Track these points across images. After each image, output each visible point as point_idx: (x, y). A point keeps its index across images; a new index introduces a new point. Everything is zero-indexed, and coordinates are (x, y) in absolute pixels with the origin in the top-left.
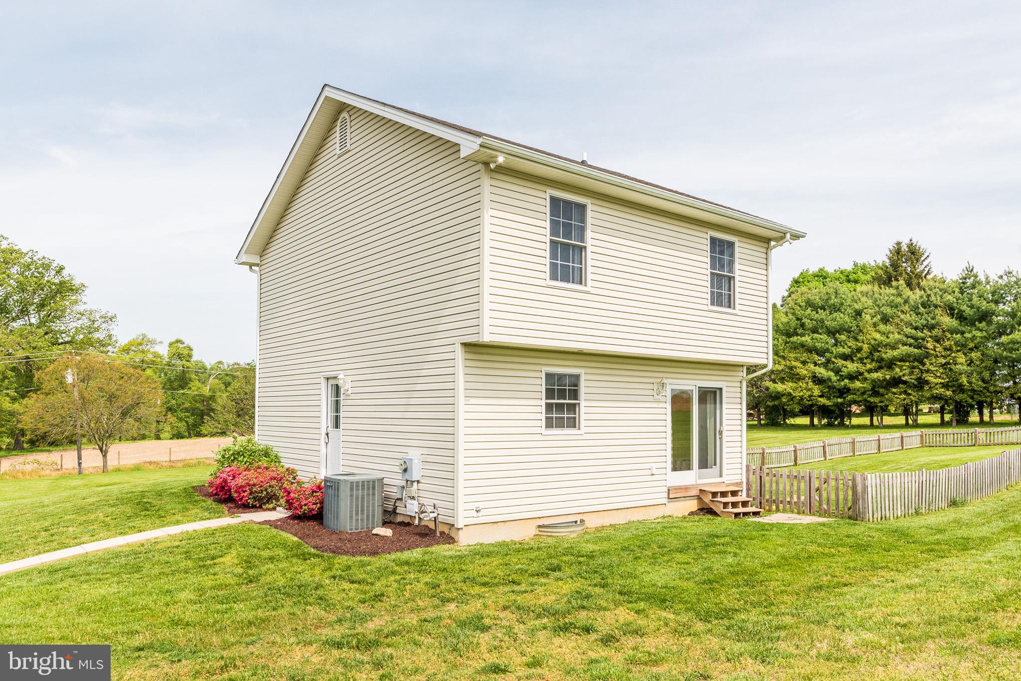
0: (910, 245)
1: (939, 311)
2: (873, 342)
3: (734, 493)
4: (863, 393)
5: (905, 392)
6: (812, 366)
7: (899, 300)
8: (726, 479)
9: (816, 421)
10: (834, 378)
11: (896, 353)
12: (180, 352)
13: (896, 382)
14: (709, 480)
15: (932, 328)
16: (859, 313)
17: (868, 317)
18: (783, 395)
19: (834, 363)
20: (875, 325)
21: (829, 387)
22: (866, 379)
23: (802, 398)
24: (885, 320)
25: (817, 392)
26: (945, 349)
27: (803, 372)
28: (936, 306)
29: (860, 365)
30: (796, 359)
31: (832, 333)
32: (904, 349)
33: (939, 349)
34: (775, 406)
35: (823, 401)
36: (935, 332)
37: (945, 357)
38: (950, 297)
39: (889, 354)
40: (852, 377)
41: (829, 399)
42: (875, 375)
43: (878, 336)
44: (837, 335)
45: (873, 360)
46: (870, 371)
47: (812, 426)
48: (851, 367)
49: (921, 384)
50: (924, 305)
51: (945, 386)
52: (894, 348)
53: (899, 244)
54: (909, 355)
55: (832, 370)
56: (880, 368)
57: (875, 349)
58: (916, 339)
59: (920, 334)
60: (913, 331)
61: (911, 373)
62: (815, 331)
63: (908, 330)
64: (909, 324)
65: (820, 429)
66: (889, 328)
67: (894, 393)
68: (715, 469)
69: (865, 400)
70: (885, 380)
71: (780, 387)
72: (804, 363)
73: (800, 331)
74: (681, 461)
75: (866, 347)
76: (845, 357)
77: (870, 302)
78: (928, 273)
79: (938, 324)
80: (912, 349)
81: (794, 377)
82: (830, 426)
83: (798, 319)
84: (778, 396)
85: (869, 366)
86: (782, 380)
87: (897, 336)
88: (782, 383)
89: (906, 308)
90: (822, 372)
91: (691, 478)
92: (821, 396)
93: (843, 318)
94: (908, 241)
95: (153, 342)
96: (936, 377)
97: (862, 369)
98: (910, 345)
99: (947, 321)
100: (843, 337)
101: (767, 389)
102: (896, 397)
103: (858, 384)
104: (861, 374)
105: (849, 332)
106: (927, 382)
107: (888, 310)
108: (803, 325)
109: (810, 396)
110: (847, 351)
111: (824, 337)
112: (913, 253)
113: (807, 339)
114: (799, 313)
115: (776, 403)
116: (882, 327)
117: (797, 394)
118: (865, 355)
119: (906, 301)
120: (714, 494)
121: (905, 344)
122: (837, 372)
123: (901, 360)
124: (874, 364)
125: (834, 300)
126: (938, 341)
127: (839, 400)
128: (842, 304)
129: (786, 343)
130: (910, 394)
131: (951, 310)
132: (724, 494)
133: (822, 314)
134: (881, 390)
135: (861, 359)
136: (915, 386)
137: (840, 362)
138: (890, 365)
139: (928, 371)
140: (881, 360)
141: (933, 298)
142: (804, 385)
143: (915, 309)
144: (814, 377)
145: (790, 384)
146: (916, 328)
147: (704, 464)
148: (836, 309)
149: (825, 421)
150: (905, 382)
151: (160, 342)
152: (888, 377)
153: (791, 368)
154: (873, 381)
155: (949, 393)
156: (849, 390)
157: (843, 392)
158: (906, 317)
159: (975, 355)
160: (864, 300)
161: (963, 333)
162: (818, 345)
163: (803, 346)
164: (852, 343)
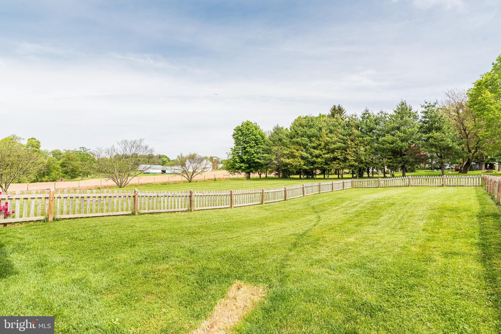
0: (339, 107)
1: (353, 128)
2: (326, 141)
4: (321, 164)
5: (339, 163)
6: (301, 151)
7: (337, 123)
9: (302, 176)
10: (310, 157)
11: (335, 146)
13: (335, 159)
15: (350, 135)
16: (320, 129)
17: (324, 131)
18: (289, 164)
19: (310, 150)
20: (327, 134)
21: (307, 161)
22: (323, 157)
23: (296, 166)
24: (331, 132)
25: (302, 163)
26: (355, 145)
27: (297, 154)
28: (352, 126)
29: (320, 151)
30: (294, 148)
31: (309, 137)
32: (339, 144)
33: (353, 144)
34: (285, 169)
35: (305, 167)
36: (352, 137)
37: (355, 148)
39: (333, 146)
40: (317, 157)
41: (307, 166)
42: (326, 156)
43: (328, 139)
44: (311, 138)
45: (326, 149)
46: (324, 154)
47: (300, 178)
48: (317, 152)
49: (345, 160)
50: (347, 126)
51: (355, 161)
52: (334, 144)
53: (335, 106)
54: (340, 147)
55: (309, 153)
56: (328, 153)
57: (326, 144)
58: (344, 140)
59: (345, 138)
60: (343, 136)
61: (341, 155)
62: (302, 136)
63: (340, 136)
64: (341, 134)
65: (303, 179)
66: (332, 135)
67: (334, 164)
69: (322, 167)
70: (330, 158)
71: (287, 161)
72: (297, 150)
73: (296, 136)
75: (323, 144)
76: (314, 148)
77: (325, 124)
79: (352, 134)
80: (342, 144)
81: (294, 157)
82: (308, 178)
83: (296, 131)
84: (286, 165)
85: (324, 152)
86: (288, 158)
87: (336, 139)
88: (288, 159)
89: (340, 127)
90: (305, 154)
92: (304, 165)
93: (314, 131)
94: (338, 105)
96: (352, 157)
97: (321, 153)
98: (341, 143)
99: (357, 132)
100: (314, 139)
101: (282, 161)
102: (335, 165)
103: (319, 160)
104: (321, 155)
105: (316, 137)
106: (348, 159)
107: (332, 128)
108: (298, 134)
109: (300, 165)
110: (315, 145)
111: (306, 139)
112: (340, 110)
113: (299, 139)
114: (296, 128)
115: (286, 168)
116: (330, 135)
117: (294, 164)
118: (322, 147)
119: (340, 124)
121: (339, 142)
122: (311, 154)
123: (338, 149)
124: (326, 151)
125: (310, 124)
126: (352, 141)
127: (312, 167)
128: (314, 125)
129: (291, 141)
130: (340, 164)
131: (358, 127)
133: (306, 129)
134: (329, 162)
135: (321, 149)
136: (343, 161)
137: (312, 150)
138: (333, 151)
139: (348, 154)
140: (329, 149)
141: (351, 123)
142: (297, 160)
143: (343, 127)
144: (302, 156)
145: (292, 159)
146: (344, 135)
148: (311, 127)
149: (305, 176)
150: (338, 159)
152: (332, 156)
153: (292, 153)
154: (326, 158)
155: (357, 164)
156: (316, 162)
157: (313, 163)
158: (340, 131)
159: (368, 147)
160: (323, 123)
161: (363, 137)
162: (304, 142)
163: (297, 143)
164: (317, 142)
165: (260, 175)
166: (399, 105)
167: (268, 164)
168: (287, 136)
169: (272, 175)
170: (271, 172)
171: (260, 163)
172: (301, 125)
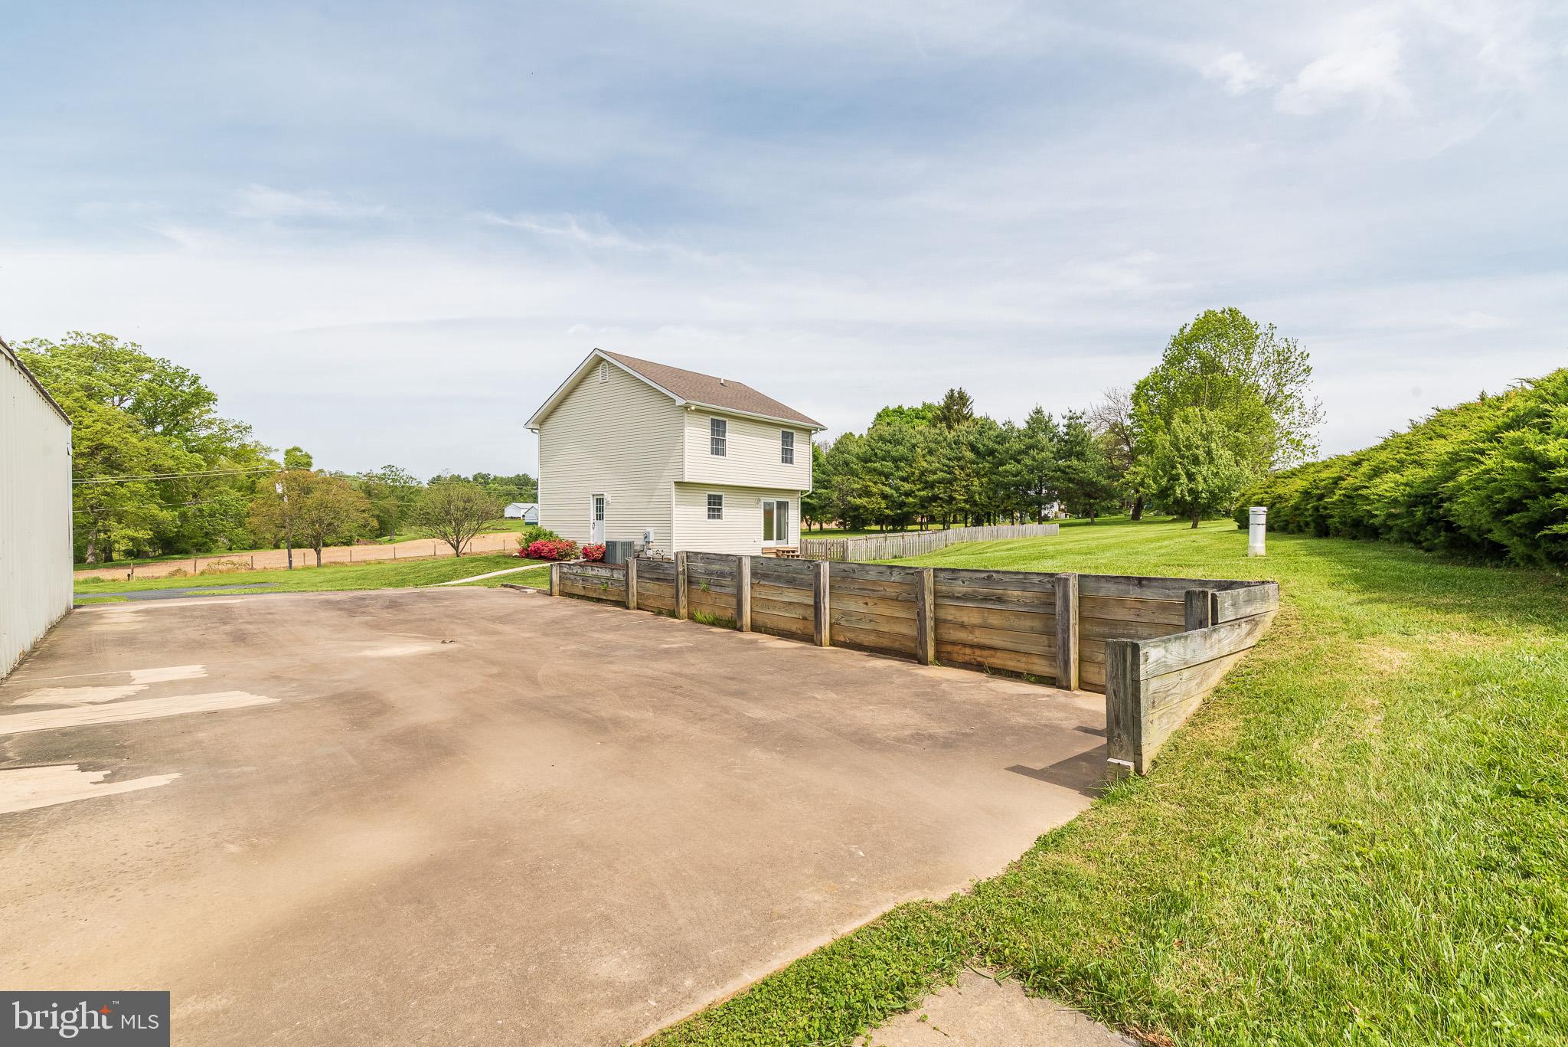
0: (961, 393)
1: (964, 447)
2: (922, 469)
3: (793, 552)
4: (914, 506)
5: (941, 506)
6: (880, 485)
7: (941, 438)
8: (790, 545)
9: (884, 528)
10: (895, 495)
11: (935, 477)
12: (298, 461)
13: (935, 498)
14: (782, 545)
15: (959, 459)
16: (914, 446)
17: (919, 450)
18: (861, 507)
19: (895, 483)
20: (924, 456)
21: (892, 501)
22: (916, 496)
23: (873, 510)
24: (931, 452)
25: (883, 505)
26: (967, 475)
27: (874, 490)
28: (963, 443)
29: (912, 486)
30: (870, 480)
31: (895, 460)
32: (941, 475)
33: (963, 475)
34: (855, 516)
35: (888, 512)
36: (962, 463)
37: (966, 481)
38: (972, 437)
39: (932, 478)
40: (908, 494)
41: (891, 510)
42: (921, 493)
43: (925, 464)
44: (899, 463)
45: (921, 482)
46: (919, 490)
47: (882, 531)
48: (907, 486)
49: (952, 499)
50: (955, 443)
51: (966, 501)
52: (935, 473)
53: (954, 391)
54: (943, 479)
55: (894, 489)
56: (926, 488)
57: (922, 474)
58: (949, 467)
59: (952, 464)
60: (947, 462)
61: (945, 492)
62: (884, 459)
63: (945, 461)
64: (945, 456)
66: (933, 458)
67: (935, 507)
68: (785, 541)
70: (928, 497)
71: (858, 501)
72: (875, 483)
73: (873, 459)
74: (768, 536)
75: (917, 472)
76: (903, 479)
77: (922, 439)
78: (970, 416)
79: (963, 457)
80: (945, 475)
81: (868, 494)
83: (873, 450)
84: (857, 508)
85: (918, 486)
86: (860, 496)
88: (860, 498)
89: (944, 444)
90: (887, 490)
91: (773, 544)
92: (886, 508)
93: (903, 450)
94: (960, 389)
95: (268, 450)
96: (960, 495)
97: (914, 488)
98: (945, 472)
99: (969, 455)
100: (902, 464)
101: (849, 502)
102: (936, 510)
103: (911, 500)
104: (914, 492)
105: (906, 460)
106: (955, 499)
107: (933, 445)
108: (876, 454)
109: (879, 508)
110: (904, 474)
111: (890, 464)
112: (962, 399)
113: (877, 465)
114: (874, 445)
115: (856, 513)
116: (928, 458)
117: (870, 507)
118: (916, 478)
119: (945, 439)
120: (783, 552)
121: (942, 471)
122: (897, 489)
123: (939, 483)
124: (922, 485)
125: (898, 436)
126: (962, 469)
127: (898, 512)
128: (903, 439)
129: (865, 467)
130: (944, 508)
131: (973, 448)
132: (788, 552)
133: (889, 446)
134: (926, 504)
135: (913, 481)
136: (948, 501)
137: (899, 483)
138: (931, 485)
139: (955, 491)
140: (926, 482)
141: (961, 438)
142: (875, 500)
143: (949, 445)
144: (883, 494)
145: (866, 499)
146: (949, 459)
147: (779, 538)
148: (898, 443)
149: (890, 527)
150: (941, 499)
151: (276, 450)
152: (929, 495)
153: (866, 487)
154: (921, 497)
155: (968, 506)
156: (905, 503)
157: (902, 505)
158: (944, 451)
159: (984, 480)
160: (918, 436)
161: (978, 464)
162: (886, 470)
163: (875, 470)
164: (908, 469)
165: (810, 526)
166: (1032, 413)
167: (825, 507)
168: (858, 458)
169: (833, 526)
170: (830, 521)
171: (812, 504)
172: (881, 438)
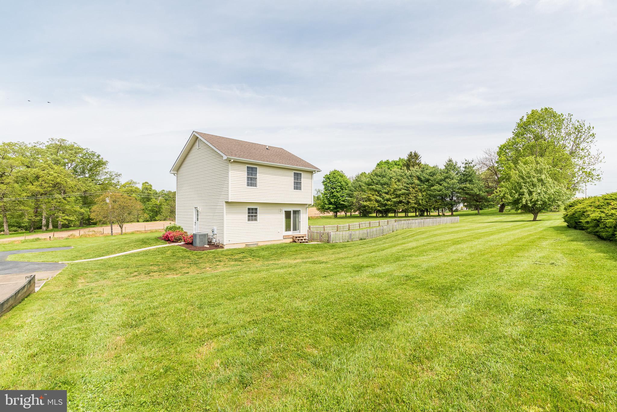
1: (414, 178)
2: (394, 188)
4: (391, 206)
5: (403, 206)
6: (375, 196)
7: (404, 174)
9: (378, 215)
10: (382, 200)
11: (400, 192)
12: (147, 187)
13: (401, 202)
15: (412, 184)
16: (391, 178)
17: (393, 180)
18: (366, 206)
19: (382, 195)
20: (395, 182)
21: (381, 203)
22: (392, 201)
23: (372, 207)
24: (399, 181)
25: (377, 205)
26: (416, 191)
27: (373, 198)
28: (414, 176)
29: (390, 196)
30: (371, 194)
31: (382, 185)
32: (403, 191)
33: (414, 191)
34: (364, 210)
35: (379, 208)
37: (415, 194)
38: (418, 174)
39: (399, 192)
40: (388, 200)
41: (380, 207)
42: (394, 200)
43: (396, 186)
44: (384, 186)
45: (394, 194)
46: (393, 198)
48: (388, 197)
50: (410, 176)
51: (415, 203)
52: (400, 190)
53: (411, 152)
54: (405, 193)
55: (382, 198)
56: (397, 197)
57: (395, 190)
58: (407, 188)
59: (408, 186)
60: (406, 185)
61: (405, 199)
62: (377, 184)
64: (405, 182)
65: (378, 218)
66: (400, 184)
67: (400, 206)
69: (391, 208)
70: (397, 201)
71: (365, 203)
72: (373, 195)
73: (372, 184)
75: (392, 190)
76: (386, 193)
77: (395, 174)
78: (419, 164)
79: (414, 183)
81: (370, 200)
83: (372, 180)
84: (365, 206)
85: (393, 196)
86: (366, 201)
87: (401, 186)
88: (366, 202)
89: (405, 177)
90: (379, 198)
93: (385, 180)
94: (414, 152)
96: (412, 200)
97: (391, 197)
98: (405, 190)
99: (417, 182)
100: (386, 186)
101: (361, 204)
102: (401, 208)
103: (389, 203)
104: (391, 199)
105: (387, 184)
106: (410, 202)
107: (400, 178)
108: (373, 182)
109: (375, 206)
110: (387, 191)
111: (380, 186)
112: (416, 156)
113: (374, 187)
114: (372, 177)
116: (398, 183)
117: (370, 206)
118: (392, 193)
119: (406, 175)
122: (383, 198)
123: (402, 195)
124: (394, 196)
125: (384, 174)
126: (414, 189)
127: (384, 208)
128: (386, 175)
129: (368, 188)
130: (405, 206)
131: (419, 178)
133: (379, 178)
134: (397, 205)
135: (391, 194)
136: (407, 203)
137: (384, 195)
138: (399, 196)
139: (410, 198)
140: (397, 195)
141: (413, 174)
142: (373, 203)
143: (407, 177)
144: (376, 200)
145: (369, 202)
148: (384, 176)
149: (381, 215)
150: (403, 202)
152: (398, 200)
153: (369, 197)
154: (394, 201)
155: (416, 206)
156: (387, 204)
157: (385, 205)
158: (405, 180)
159: (424, 193)
160: (393, 173)
161: (421, 186)
162: (378, 189)
163: (373, 189)
164: (388, 189)
165: (346, 214)
166: (447, 161)
167: (350, 206)
168: (365, 183)
169: (356, 214)
170: (355, 212)
171: (345, 205)
172: (376, 174)
